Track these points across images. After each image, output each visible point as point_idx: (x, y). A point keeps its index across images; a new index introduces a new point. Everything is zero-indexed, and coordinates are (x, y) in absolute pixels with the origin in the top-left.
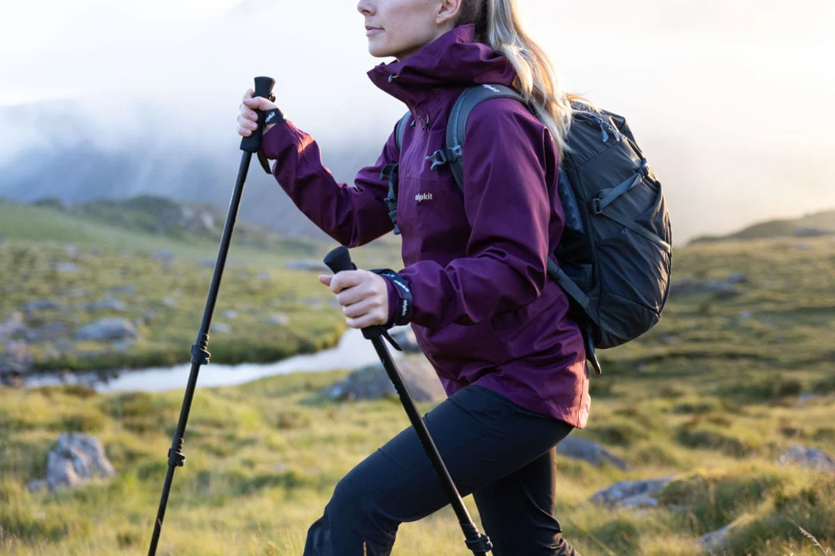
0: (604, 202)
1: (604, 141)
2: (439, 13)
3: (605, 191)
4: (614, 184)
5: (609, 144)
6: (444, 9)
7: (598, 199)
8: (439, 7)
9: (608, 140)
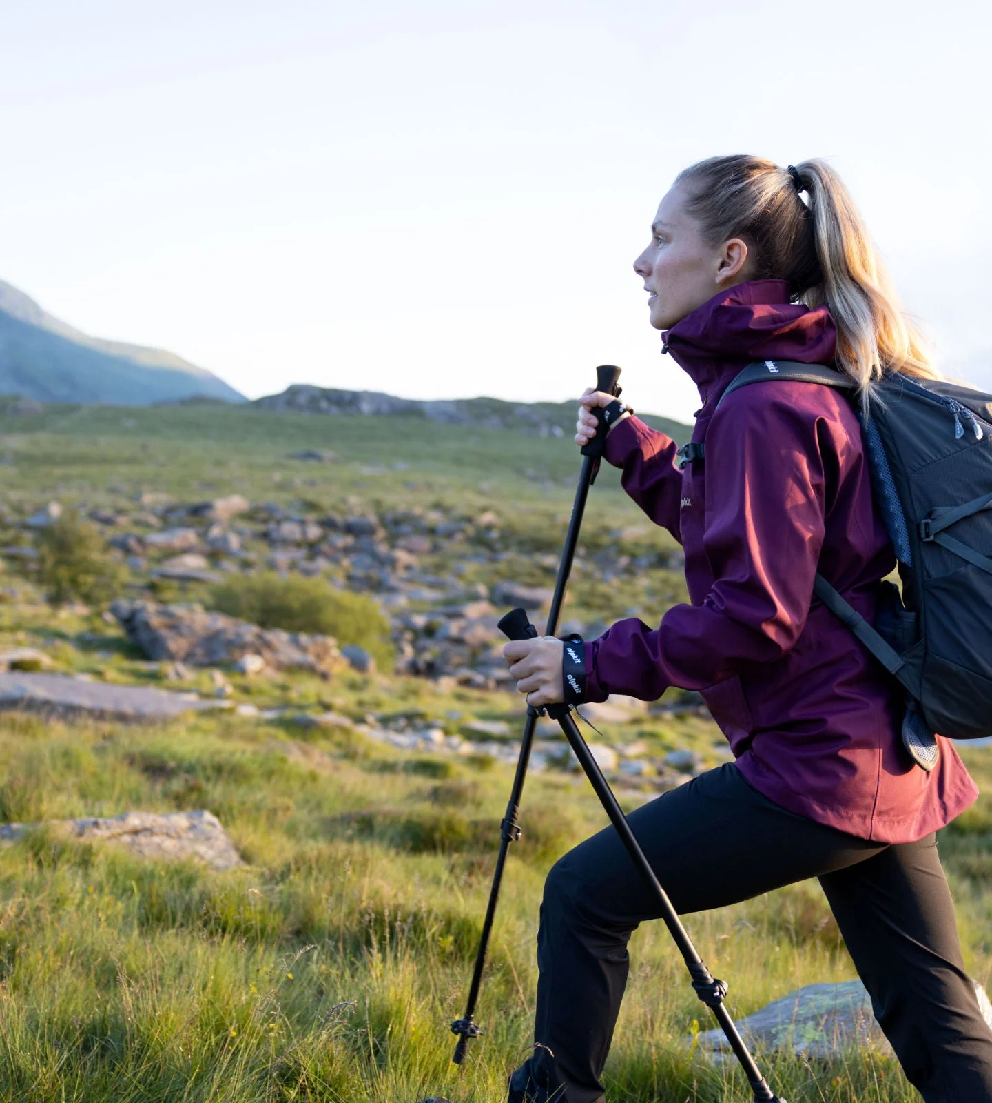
0: (937, 526)
1: (958, 437)
2: (719, 270)
3: (940, 510)
4: (959, 502)
5: (964, 444)
6: (723, 265)
7: (929, 521)
8: (718, 262)
9: (963, 437)
